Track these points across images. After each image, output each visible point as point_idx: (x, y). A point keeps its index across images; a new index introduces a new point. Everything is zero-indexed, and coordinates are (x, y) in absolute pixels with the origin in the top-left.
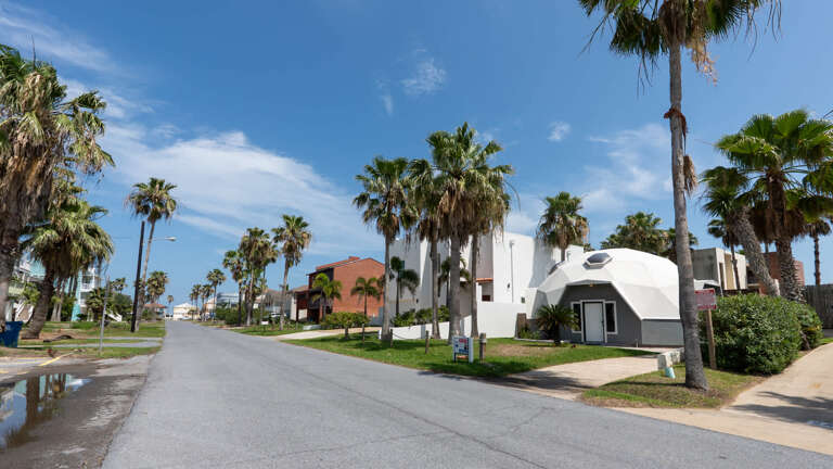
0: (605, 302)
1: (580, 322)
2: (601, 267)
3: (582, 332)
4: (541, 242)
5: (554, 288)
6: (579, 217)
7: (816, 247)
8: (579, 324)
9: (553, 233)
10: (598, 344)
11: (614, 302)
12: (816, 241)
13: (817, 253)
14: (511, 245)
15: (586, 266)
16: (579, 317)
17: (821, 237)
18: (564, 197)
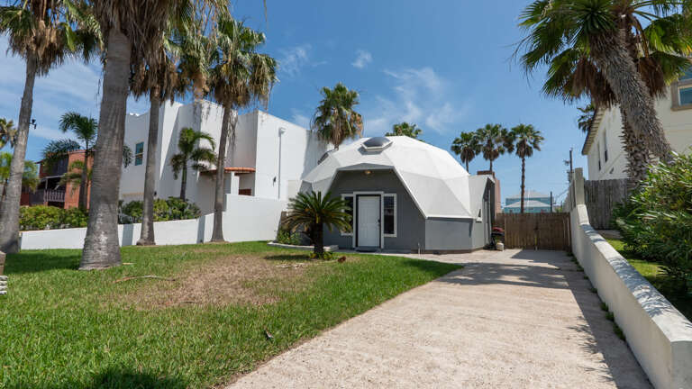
0: (383, 195)
1: (352, 221)
2: (379, 153)
3: (353, 234)
4: (314, 136)
5: (323, 177)
6: (354, 113)
7: (523, 165)
8: (351, 223)
9: (327, 127)
10: (372, 250)
11: (395, 195)
12: (523, 160)
13: (523, 170)
14: (281, 133)
15: (362, 151)
16: (351, 213)
17: (526, 158)
18: (340, 89)
